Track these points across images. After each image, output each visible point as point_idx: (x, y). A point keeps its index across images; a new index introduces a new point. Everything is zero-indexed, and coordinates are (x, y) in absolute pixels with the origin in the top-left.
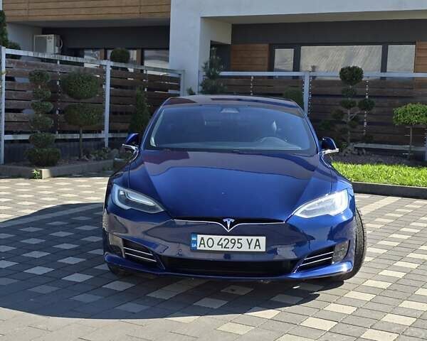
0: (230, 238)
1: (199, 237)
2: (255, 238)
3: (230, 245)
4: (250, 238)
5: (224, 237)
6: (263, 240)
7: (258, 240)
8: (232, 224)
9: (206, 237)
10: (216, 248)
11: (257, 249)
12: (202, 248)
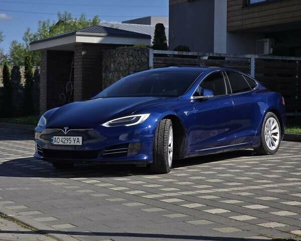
0: (66, 137)
1: (54, 137)
2: (77, 137)
3: (66, 142)
4: (74, 137)
5: (64, 137)
6: (80, 138)
7: (78, 139)
8: (67, 130)
9: (57, 137)
10: (61, 143)
11: (78, 144)
12: (55, 143)
